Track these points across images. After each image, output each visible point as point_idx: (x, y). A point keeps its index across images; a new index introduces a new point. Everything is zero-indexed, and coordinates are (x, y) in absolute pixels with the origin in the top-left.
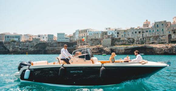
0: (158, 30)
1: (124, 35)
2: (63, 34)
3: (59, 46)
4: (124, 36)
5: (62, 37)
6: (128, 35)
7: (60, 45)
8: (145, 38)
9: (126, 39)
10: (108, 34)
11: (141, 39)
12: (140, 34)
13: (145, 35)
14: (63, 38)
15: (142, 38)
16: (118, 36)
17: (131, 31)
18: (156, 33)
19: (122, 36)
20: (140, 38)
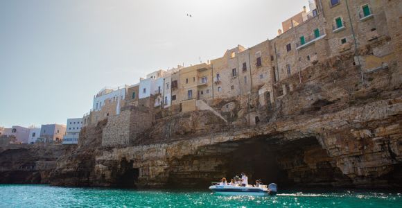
0: (338, 20)
1: (195, 90)
4: (195, 95)
6: (216, 87)
8: (284, 86)
9: (205, 107)
10: (142, 96)
11: (268, 94)
12: (260, 71)
13: (286, 71)
15: (270, 89)
16: (174, 98)
17: (227, 67)
18: (331, 41)
19: (190, 92)
20: (262, 92)
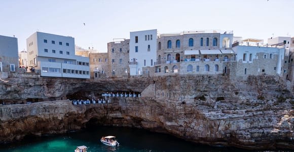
2: (69, 42)
3: (53, 99)
5: (64, 56)
7: (57, 94)
14: (66, 60)
